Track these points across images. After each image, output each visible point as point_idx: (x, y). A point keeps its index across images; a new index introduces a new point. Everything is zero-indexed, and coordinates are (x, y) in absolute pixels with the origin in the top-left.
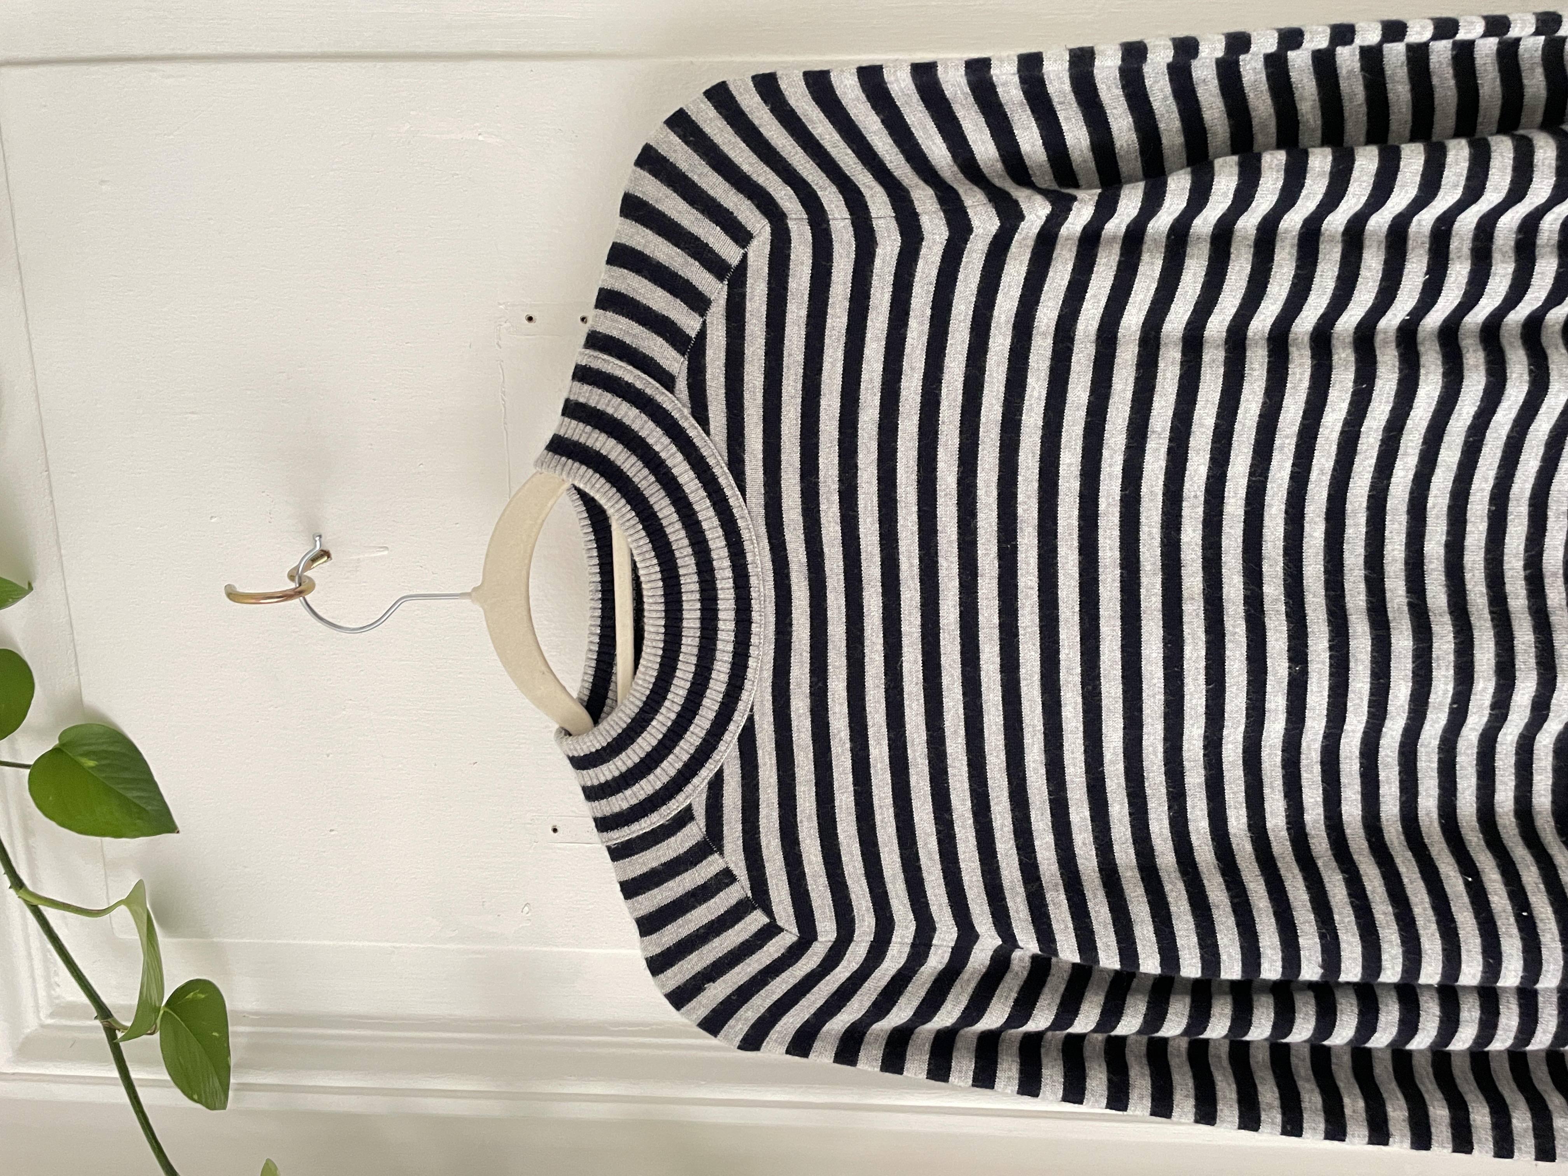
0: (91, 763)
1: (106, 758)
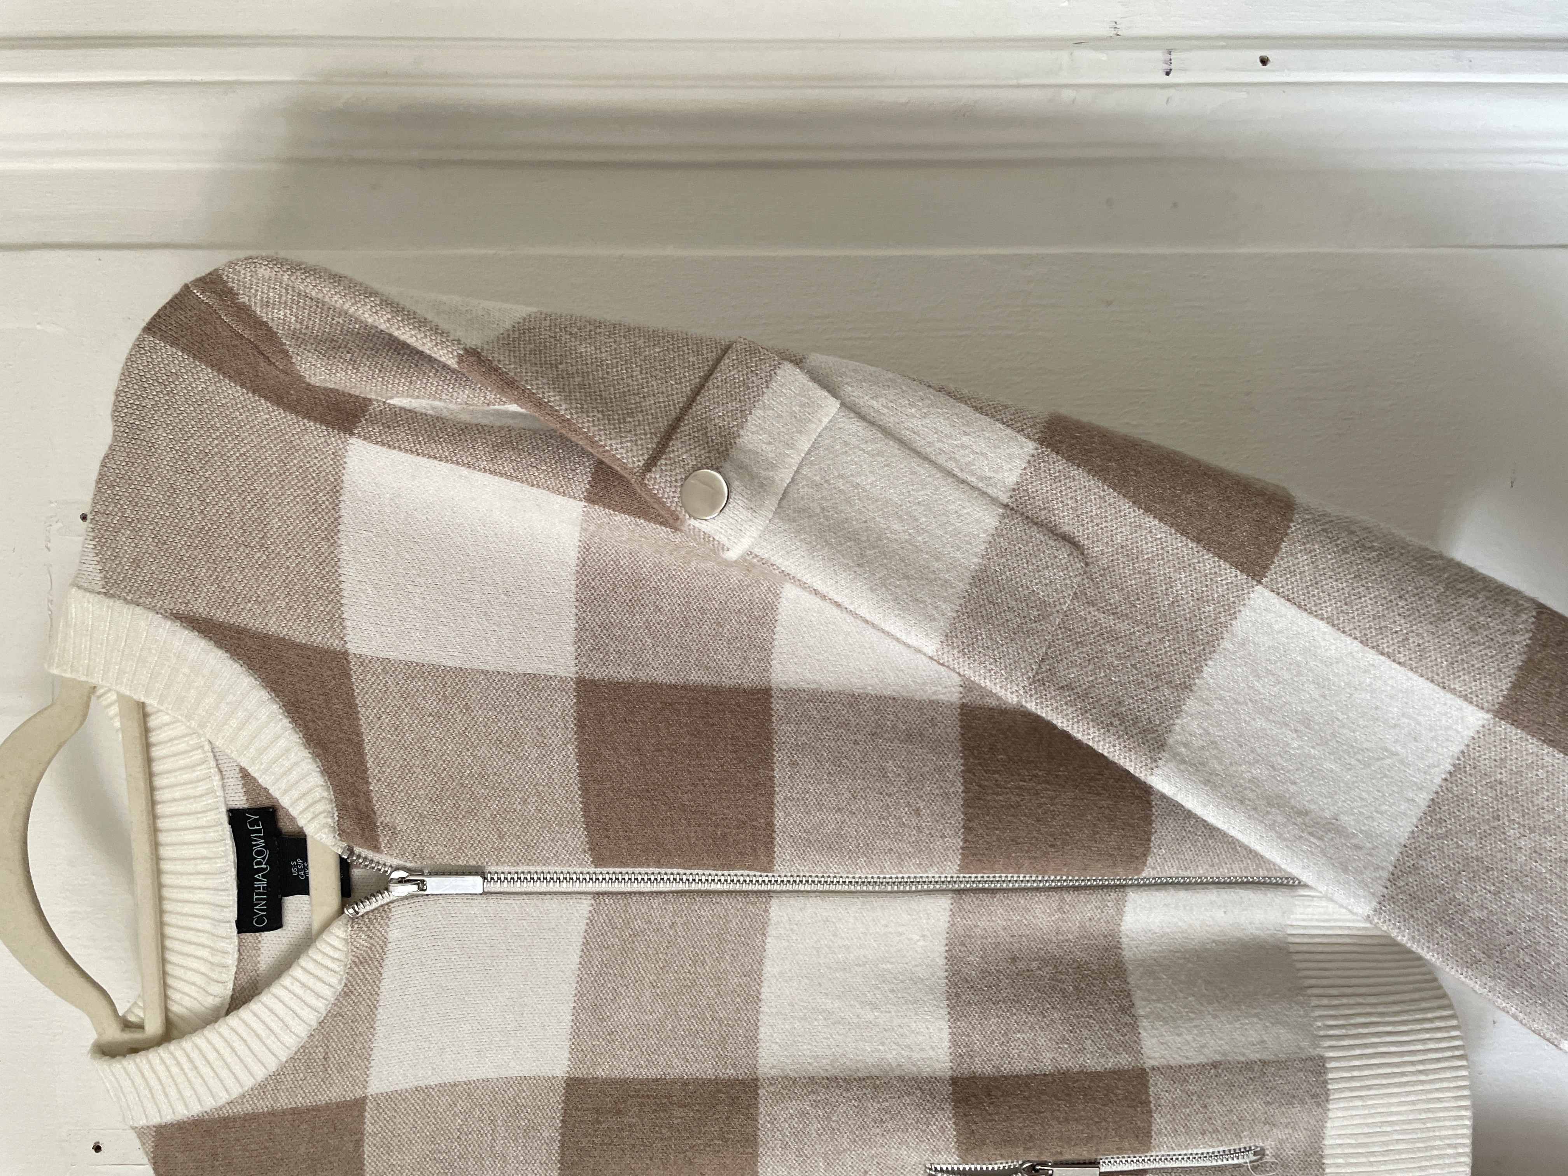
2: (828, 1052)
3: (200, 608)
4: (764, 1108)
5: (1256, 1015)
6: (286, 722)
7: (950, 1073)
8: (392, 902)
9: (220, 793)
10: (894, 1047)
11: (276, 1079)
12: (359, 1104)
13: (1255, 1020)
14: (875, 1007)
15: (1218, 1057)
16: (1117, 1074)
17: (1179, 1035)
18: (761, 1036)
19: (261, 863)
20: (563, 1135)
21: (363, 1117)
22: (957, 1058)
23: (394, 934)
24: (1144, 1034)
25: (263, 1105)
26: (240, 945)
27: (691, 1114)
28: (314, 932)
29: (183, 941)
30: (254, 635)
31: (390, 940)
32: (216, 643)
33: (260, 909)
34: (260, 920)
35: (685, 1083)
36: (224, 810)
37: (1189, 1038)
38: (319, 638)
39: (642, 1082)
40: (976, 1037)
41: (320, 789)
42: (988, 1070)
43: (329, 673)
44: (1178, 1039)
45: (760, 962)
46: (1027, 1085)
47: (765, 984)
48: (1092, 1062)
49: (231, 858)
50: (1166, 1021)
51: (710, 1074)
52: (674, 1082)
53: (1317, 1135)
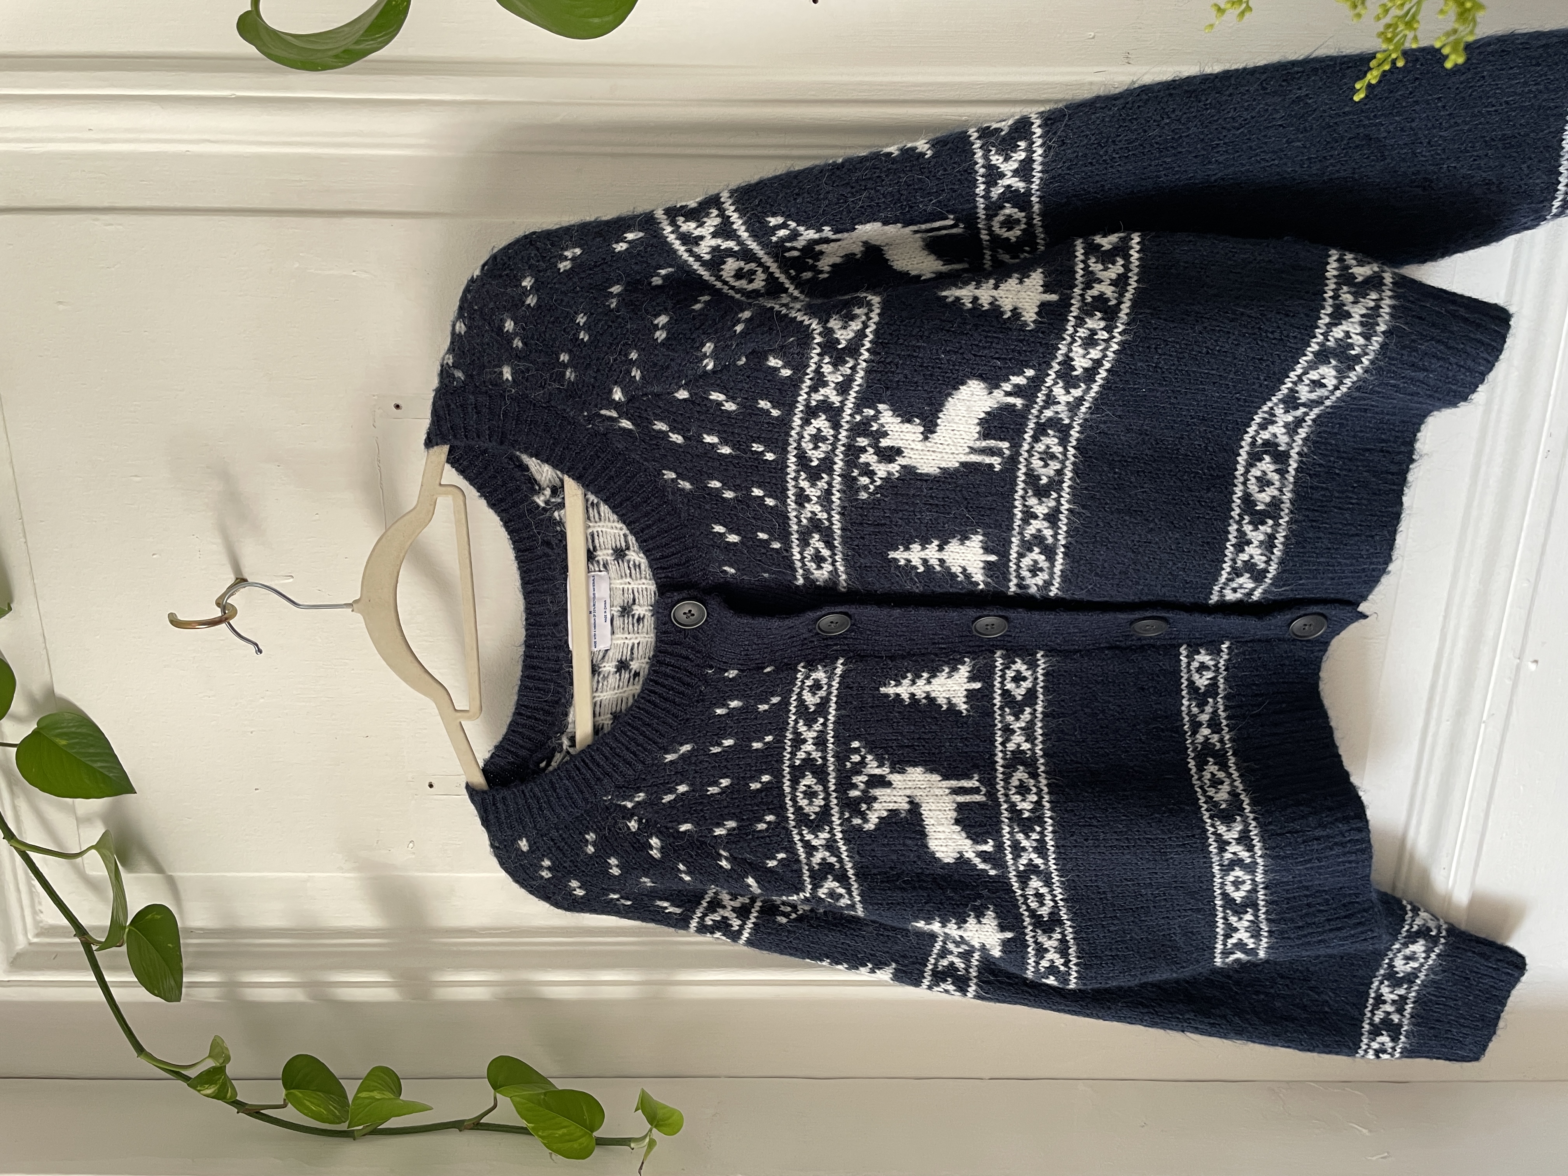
0: (64, 742)
1: (73, 738)
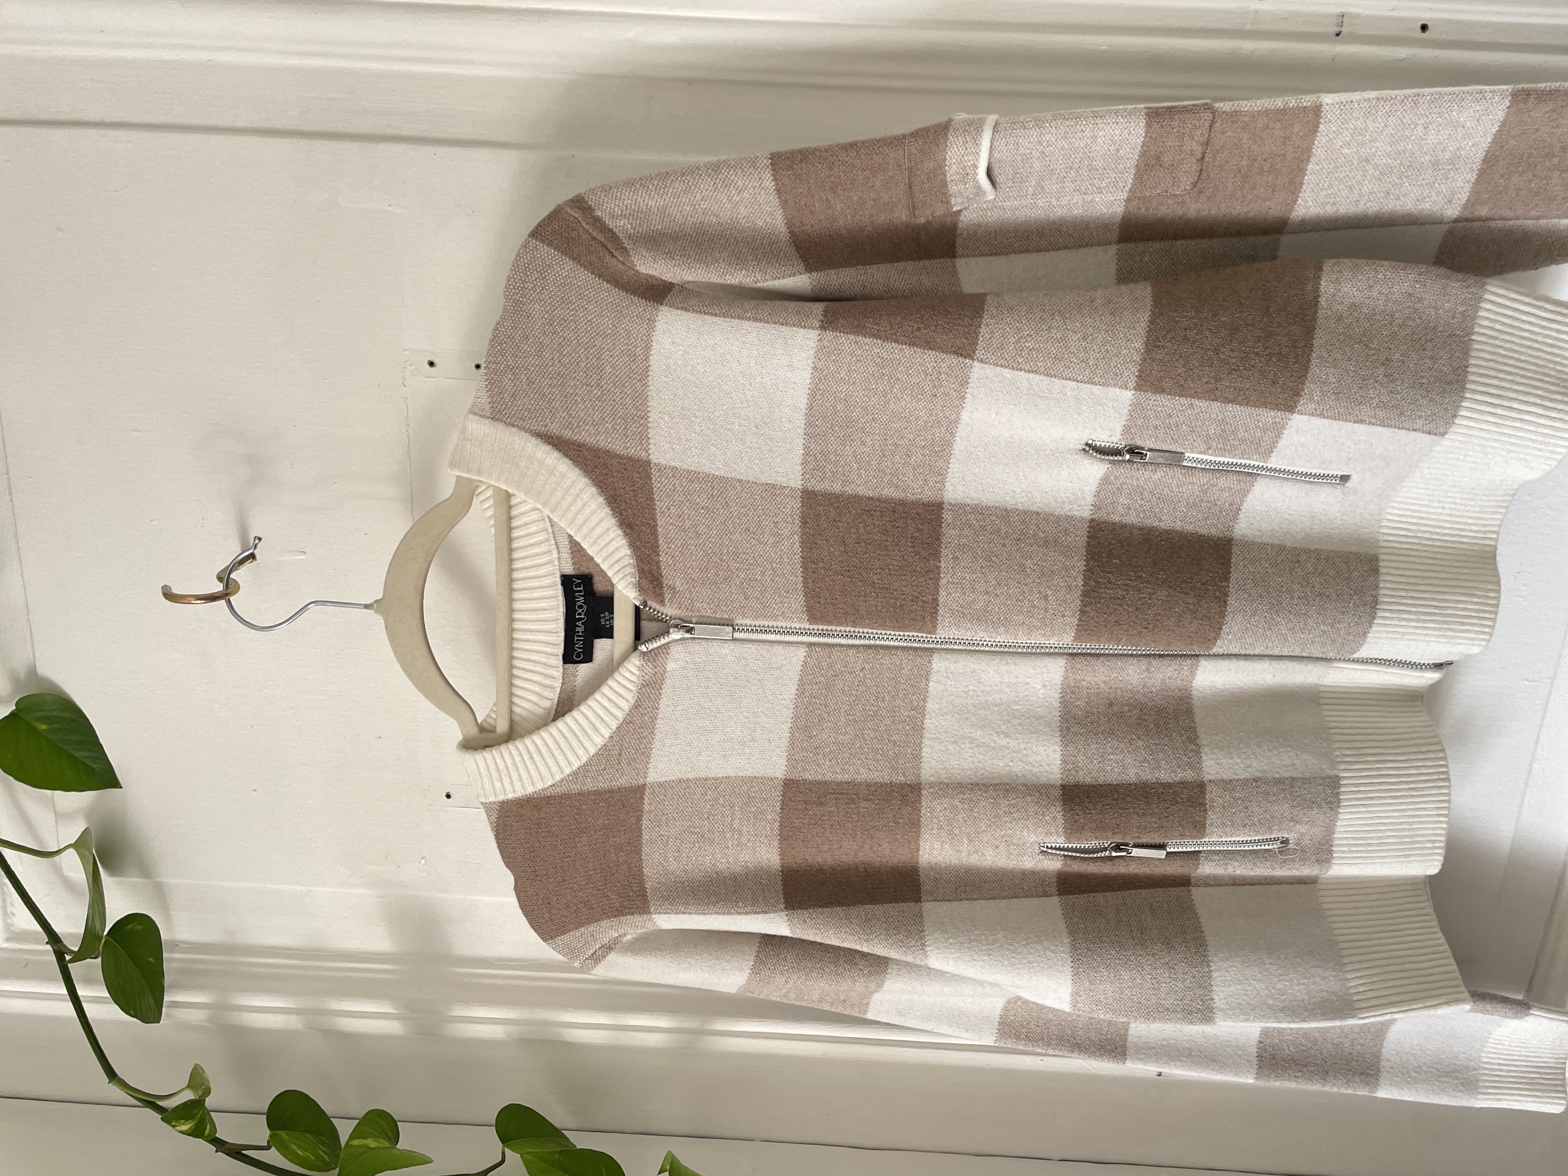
0: (44, 727)
1: (57, 723)
2: (972, 766)
3: (554, 428)
4: (926, 804)
5: (1290, 746)
6: (608, 510)
7: (1060, 782)
8: (670, 642)
9: (557, 563)
10: (1020, 763)
11: (585, 769)
12: (641, 789)
13: (1289, 749)
14: (1007, 735)
15: (1259, 775)
16: (1183, 784)
17: (1232, 758)
18: (924, 754)
19: (581, 614)
20: (781, 818)
21: (643, 799)
22: (1065, 771)
23: (671, 666)
24: (1205, 757)
25: (575, 788)
26: (563, 674)
27: (873, 806)
28: (615, 663)
29: (525, 670)
30: (590, 449)
31: (668, 670)
32: (564, 453)
33: (578, 647)
34: (578, 656)
35: (869, 785)
36: (558, 575)
37: (1238, 761)
38: (632, 451)
39: (837, 784)
40: (1081, 758)
41: (628, 558)
42: (1088, 780)
43: (637, 475)
44: (1231, 761)
45: (924, 700)
46: (1116, 790)
47: (927, 717)
48: (1165, 775)
49: (562, 609)
50: (1222, 749)
51: (887, 779)
52: (860, 784)
53: (1330, 830)
